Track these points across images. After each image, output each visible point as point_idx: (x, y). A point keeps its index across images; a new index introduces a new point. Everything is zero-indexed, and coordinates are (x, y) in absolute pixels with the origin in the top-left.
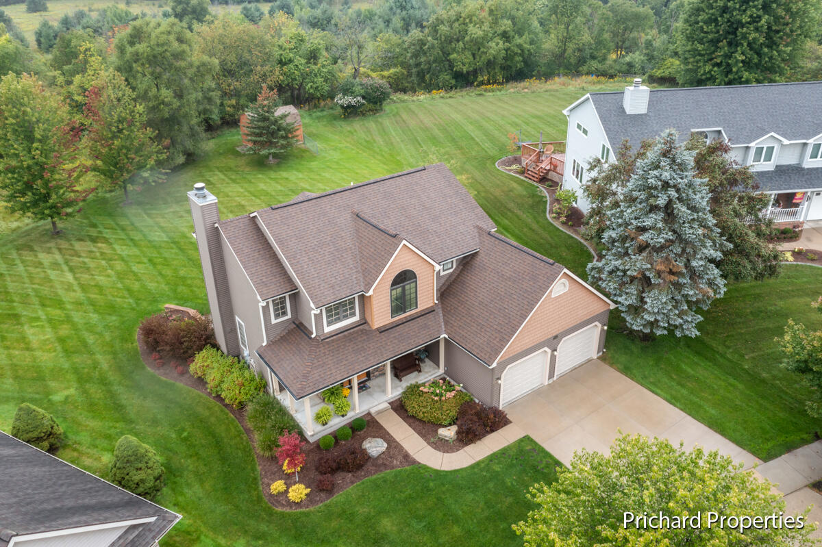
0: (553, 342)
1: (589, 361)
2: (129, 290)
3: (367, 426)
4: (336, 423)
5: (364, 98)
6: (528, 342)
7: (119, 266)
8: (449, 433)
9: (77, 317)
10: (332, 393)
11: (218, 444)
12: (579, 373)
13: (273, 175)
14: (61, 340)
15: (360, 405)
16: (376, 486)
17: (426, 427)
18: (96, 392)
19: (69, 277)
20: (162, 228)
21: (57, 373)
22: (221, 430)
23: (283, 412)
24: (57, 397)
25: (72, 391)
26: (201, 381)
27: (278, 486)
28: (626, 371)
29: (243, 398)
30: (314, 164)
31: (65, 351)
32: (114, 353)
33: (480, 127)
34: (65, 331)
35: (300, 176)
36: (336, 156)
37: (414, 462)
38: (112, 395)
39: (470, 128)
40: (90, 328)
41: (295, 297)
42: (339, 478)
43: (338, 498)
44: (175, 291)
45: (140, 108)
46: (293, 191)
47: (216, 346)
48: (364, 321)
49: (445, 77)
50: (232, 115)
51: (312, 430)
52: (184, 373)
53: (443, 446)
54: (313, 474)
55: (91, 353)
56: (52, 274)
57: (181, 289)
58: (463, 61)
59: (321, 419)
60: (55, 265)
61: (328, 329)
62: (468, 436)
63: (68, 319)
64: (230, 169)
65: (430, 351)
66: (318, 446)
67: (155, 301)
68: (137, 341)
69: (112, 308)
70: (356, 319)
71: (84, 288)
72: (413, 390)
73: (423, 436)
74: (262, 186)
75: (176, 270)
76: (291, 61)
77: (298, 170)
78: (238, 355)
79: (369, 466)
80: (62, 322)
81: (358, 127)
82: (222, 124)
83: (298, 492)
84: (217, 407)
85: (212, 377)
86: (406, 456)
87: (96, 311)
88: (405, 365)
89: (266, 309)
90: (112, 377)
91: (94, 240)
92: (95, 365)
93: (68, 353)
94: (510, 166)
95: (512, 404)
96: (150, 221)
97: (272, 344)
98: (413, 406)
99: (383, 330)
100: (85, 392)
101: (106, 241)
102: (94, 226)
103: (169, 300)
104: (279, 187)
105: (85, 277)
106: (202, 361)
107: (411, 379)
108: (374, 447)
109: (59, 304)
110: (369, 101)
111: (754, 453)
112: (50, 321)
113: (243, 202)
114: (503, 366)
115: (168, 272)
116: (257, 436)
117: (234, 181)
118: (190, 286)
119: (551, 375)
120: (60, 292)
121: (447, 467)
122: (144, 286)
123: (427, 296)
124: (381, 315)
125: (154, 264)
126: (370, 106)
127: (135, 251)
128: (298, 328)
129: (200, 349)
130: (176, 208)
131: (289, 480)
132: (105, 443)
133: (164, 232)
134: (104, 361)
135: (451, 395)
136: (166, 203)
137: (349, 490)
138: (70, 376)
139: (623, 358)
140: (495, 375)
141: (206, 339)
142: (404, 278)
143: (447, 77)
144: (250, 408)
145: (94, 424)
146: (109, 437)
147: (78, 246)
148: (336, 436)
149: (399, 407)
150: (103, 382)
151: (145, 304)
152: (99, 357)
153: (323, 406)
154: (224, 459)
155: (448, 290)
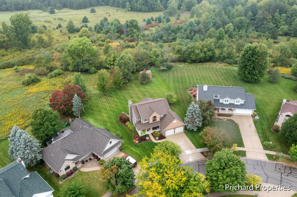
0: (175, 128)
1: (182, 132)
2: (117, 108)
3: (147, 135)
4: (143, 134)
5: (167, 68)
6: (170, 128)
7: (115, 103)
8: (157, 138)
9: (109, 112)
10: (144, 131)
11: (128, 135)
12: (179, 134)
13: (144, 87)
14: (108, 116)
15: (147, 133)
16: (146, 143)
17: (155, 137)
18: (113, 125)
19: (108, 104)
20: (123, 96)
21: (108, 122)
22: (129, 133)
23: (137, 132)
24: (108, 125)
25: (110, 125)
26: (127, 126)
27: (135, 141)
28: (186, 134)
29: (132, 129)
30: (152, 85)
31: (109, 118)
32: (115, 120)
33: (189, 79)
34: (108, 115)
35: (149, 88)
36: (157, 83)
37: (152, 141)
38: (115, 126)
39: (187, 79)
40: (112, 115)
41: (140, 118)
42: (142, 141)
43: (142, 143)
44: (124, 109)
45: (121, 73)
46: (147, 91)
47: (129, 121)
48: (149, 122)
49: (189, 60)
50: (138, 70)
51: (140, 135)
52: (125, 124)
53: (156, 140)
54: (139, 140)
55: (112, 119)
56: (105, 104)
57: (125, 109)
58: (193, 57)
59: (141, 134)
60: (105, 102)
61: (144, 122)
62: (160, 139)
63: (108, 113)
64: (136, 84)
65: (158, 127)
66: (141, 137)
67: (121, 111)
68: (118, 119)
69: (114, 112)
70: (148, 121)
71: (110, 107)
72: (154, 132)
73: (154, 138)
74: (142, 89)
75: (124, 106)
76: (152, 57)
77: (149, 86)
78: (132, 123)
79: (146, 140)
80: (107, 113)
81: (164, 75)
82: (136, 71)
83: (137, 142)
84: (129, 130)
85: (129, 126)
86: (151, 140)
87: (112, 112)
88: (154, 128)
89: (136, 119)
90: (115, 123)
91: (111, 97)
92: (113, 121)
93: (109, 119)
94: (190, 91)
95: (167, 136)
96: (121, 94)
97: (136, 123)
98: (154, 134)
99: (151, 123)
100: (112, 125)
101: (113, 97)
102: (111, 94)
103: (123, 111)
104: (145, 90)
105: (110, 105)
106: (127, 123)
107: (155, 130)
108: (147, 138)
109: (107, 110)
110: (168, 68)
111: (196, 147)
112: (106, 113)
113: (138, 93)
114: (166, 131)
115: (123, 106)
116: (133, 135)
117: (136, 87)
118: (126, 109)
119: (174, 133)
120: (107, 108)
121: (156, 142)
122: (119, 108)
123: (158, 119)
124: (151, 121)
125: (121, 104)
126: (168, 69)
127: (118, 100)
128: (140, 121)
129: (127, 121)
130: (125, 91)
131: (136, 140)
132: (114, 132)
133: (123, 97)
134: (114, 121)
135: (159, 133)
136: (124, 90)
137: (143, 143)
138: (110, 122)
139: (187, 132)
140: (165, 132)
141: (128, 120)
142: (155, 117)
143: (189, 61)
144: (133, 131)
145: (113, 129)
146: (115, 132)
147: (109, 98)
148: (143, 136)
149: (152, 134)
150: (114, 124)
151: (119, 111)
152: (113, 120)
153: (142, 132)
154: (129, 137)
155: (161, 119)
